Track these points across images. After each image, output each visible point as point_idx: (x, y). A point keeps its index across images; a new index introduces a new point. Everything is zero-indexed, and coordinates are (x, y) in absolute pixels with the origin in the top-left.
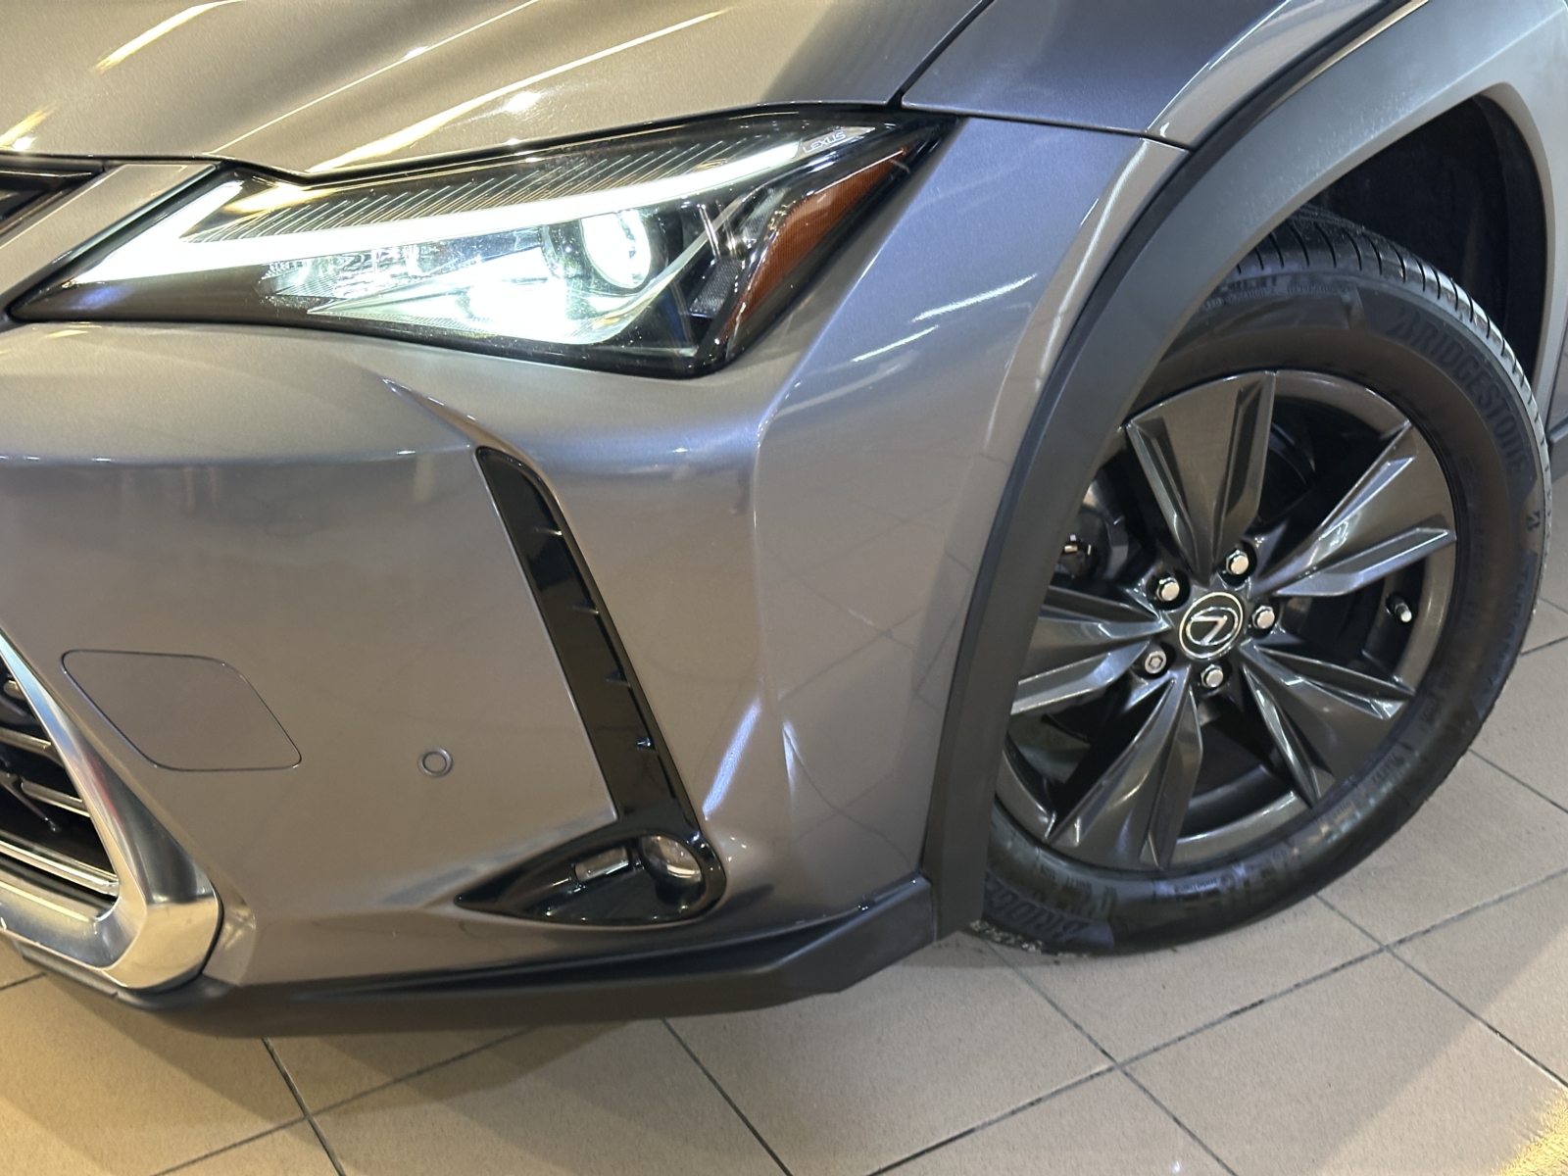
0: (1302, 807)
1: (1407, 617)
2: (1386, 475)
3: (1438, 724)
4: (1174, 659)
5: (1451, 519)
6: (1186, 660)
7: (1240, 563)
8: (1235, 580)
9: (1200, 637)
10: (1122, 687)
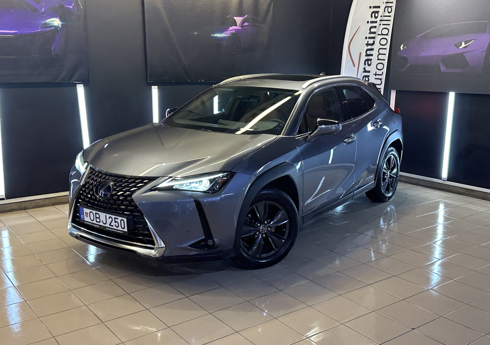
0: (275, 252)
1: (284, 230)
2: (281, 213)
3: (289, 243)
4: (260, 233)
5: (288, 218)
6: (261, 233)
7: (266, 222)
8: (266, 224)
9: (262, 230)
10: (254, 235)
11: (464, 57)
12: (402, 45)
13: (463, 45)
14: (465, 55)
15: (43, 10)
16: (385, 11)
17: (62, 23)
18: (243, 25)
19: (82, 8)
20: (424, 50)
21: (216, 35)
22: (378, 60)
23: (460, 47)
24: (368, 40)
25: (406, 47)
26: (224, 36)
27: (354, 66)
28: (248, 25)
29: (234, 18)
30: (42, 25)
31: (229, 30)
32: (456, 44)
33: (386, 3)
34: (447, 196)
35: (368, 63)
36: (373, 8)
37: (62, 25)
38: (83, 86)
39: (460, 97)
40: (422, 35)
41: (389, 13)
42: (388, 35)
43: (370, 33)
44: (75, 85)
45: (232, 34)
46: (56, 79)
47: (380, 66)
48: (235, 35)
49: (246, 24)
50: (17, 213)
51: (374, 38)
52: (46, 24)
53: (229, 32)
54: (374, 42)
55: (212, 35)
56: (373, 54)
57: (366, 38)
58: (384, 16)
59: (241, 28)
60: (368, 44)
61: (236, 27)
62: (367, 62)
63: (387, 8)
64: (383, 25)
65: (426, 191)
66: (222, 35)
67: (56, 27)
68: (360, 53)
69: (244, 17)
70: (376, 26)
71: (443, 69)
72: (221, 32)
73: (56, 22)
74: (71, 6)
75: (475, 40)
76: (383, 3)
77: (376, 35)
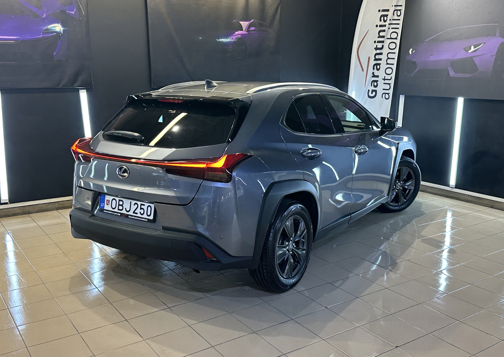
11: (473, 61)
12: (411, 49)
13: (473, 49)
14: (474, 59)
15: (44, 16)
16: (394, 15)
17: (64, 29)
18: (250, 29)
19: (84, 13)
20: (433, 54)
21: (220, 40)
22: (386, 64)
23: (469, 51)
24: (376, 44)
25: (414, 51)
26: (229, 41)
27: (363, 71)
28: (255, 29)
29: (240, 22)
30: (44, 31)
31: (234, 35)
32: (465, 47)
33: (395, 6)
34: (455, 204)
35: (377, 67)
36: (382, 11)
37: (64, 30)
38: (86, 92)
39: (468, 103)
40: (431, 39)
41: (398, 16)
42: (397, 39)
43: (378, 37)
44: (78, 91)
45: (238, 38)
46: (58, 85)
47: (389, 71)
48: (241, 41)
49: (252, 28)
50: (20, 217)
51: (383, 42)
52: (47, 30)
53: (234, 37)
54: (383, 46)
55: (217, 39)
56: (381, 59)
57: (375, 42)
58: (393, 20)
59: (247, 33)
60: (376, 49)
61: (242, 32)
62: (375, 66)
63: (396, 11)
64: (392, 28)
65: (434, 198)
66: (227, 39)
67: (58, 33)
68: (369, 58)
69: (251, 22)
70: (385, 30)
71: (452, 73)
72: (226, 37)
73: (58, 28)
74: (73, 11)
75: (484, 43)
76: (392, 6)
77: (385, 39)
